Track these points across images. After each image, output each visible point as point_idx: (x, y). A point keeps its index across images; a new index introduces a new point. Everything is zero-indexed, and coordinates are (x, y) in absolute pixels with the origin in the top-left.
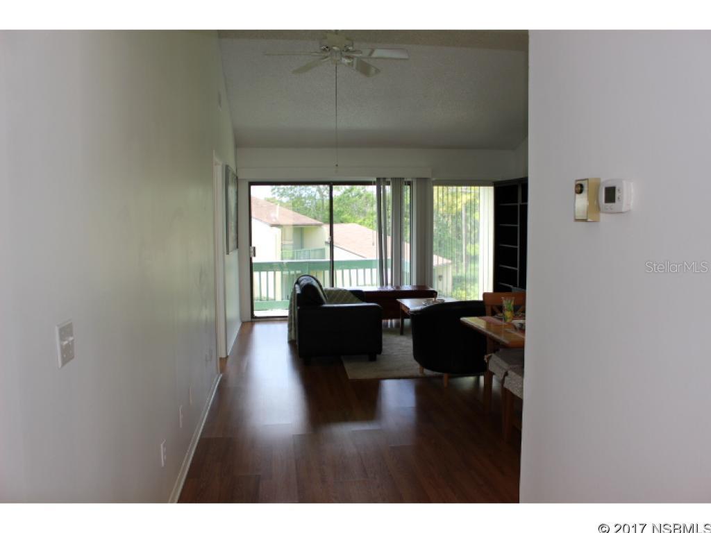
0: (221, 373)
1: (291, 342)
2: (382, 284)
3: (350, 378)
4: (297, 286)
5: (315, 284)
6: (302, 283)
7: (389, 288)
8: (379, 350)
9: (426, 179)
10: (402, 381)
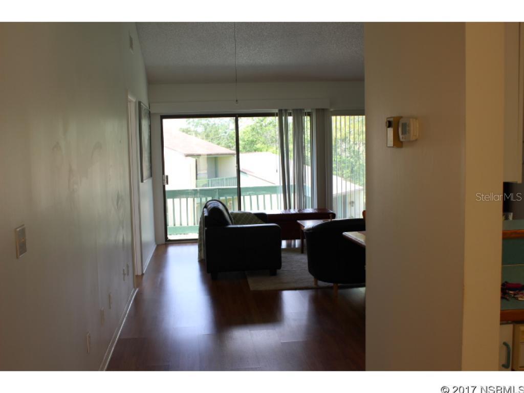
0: (137, 287)
1: (201, 261)
2: (285, 208)
3: (251, 289)
4: (205, 210)
5: (221, 207)
6: (209, 206)
7: (292, 211)
8: (279, 266)
9: (323, 110)
10: (297, 292)
